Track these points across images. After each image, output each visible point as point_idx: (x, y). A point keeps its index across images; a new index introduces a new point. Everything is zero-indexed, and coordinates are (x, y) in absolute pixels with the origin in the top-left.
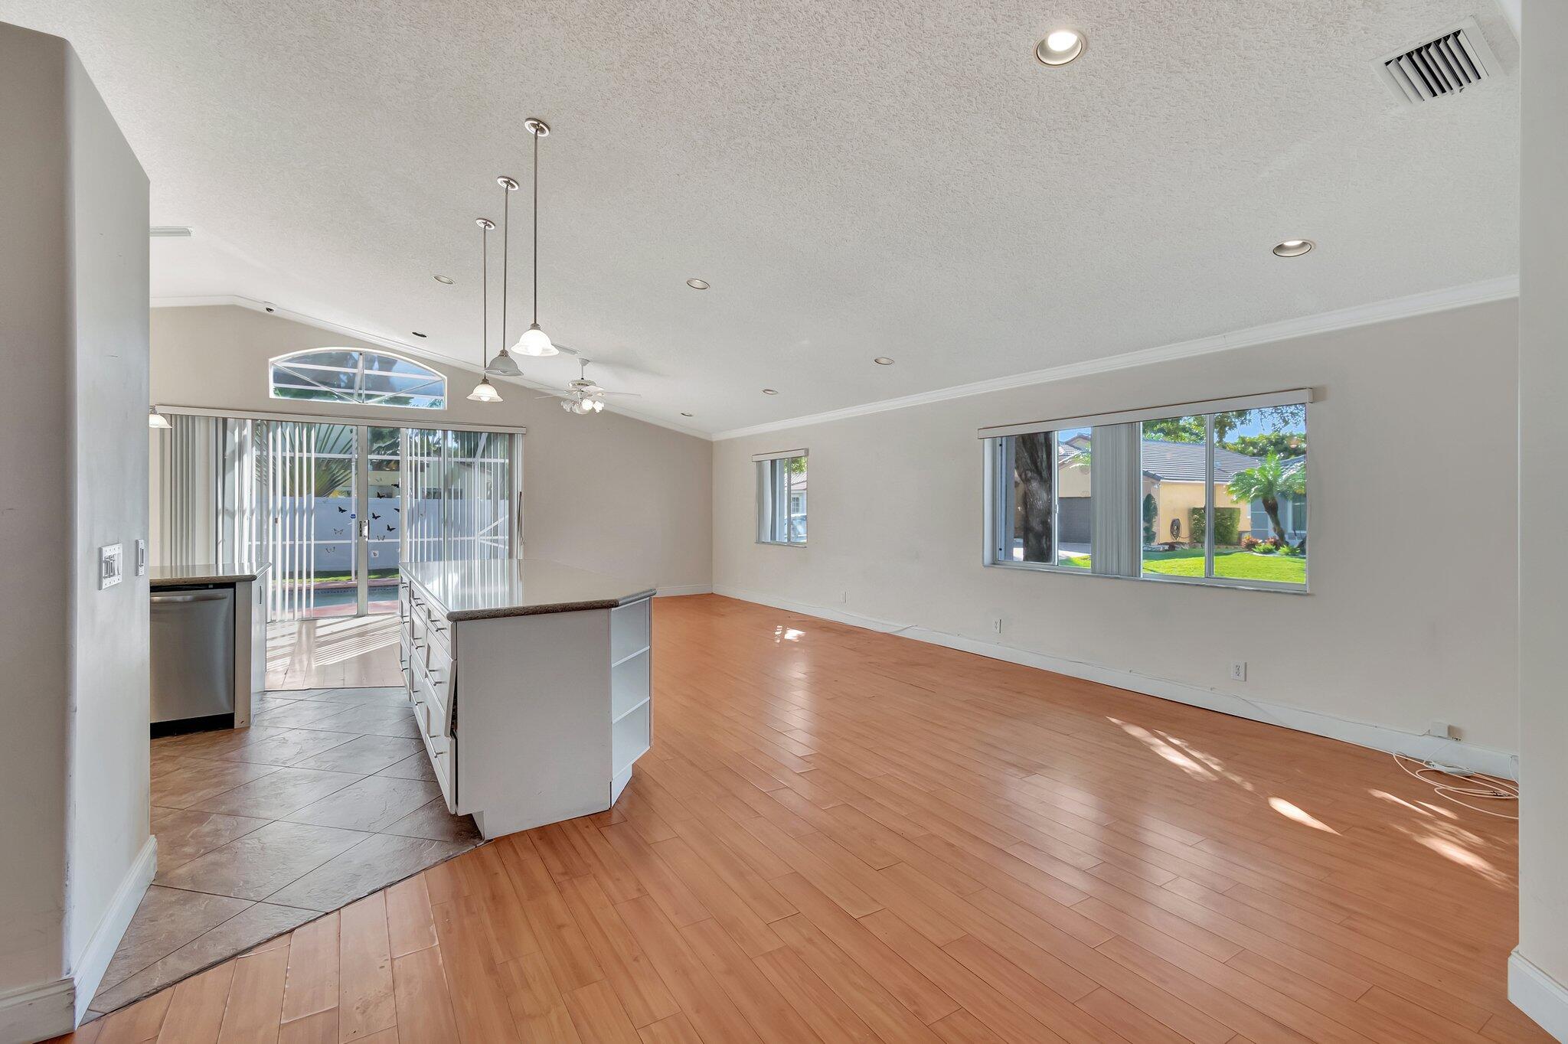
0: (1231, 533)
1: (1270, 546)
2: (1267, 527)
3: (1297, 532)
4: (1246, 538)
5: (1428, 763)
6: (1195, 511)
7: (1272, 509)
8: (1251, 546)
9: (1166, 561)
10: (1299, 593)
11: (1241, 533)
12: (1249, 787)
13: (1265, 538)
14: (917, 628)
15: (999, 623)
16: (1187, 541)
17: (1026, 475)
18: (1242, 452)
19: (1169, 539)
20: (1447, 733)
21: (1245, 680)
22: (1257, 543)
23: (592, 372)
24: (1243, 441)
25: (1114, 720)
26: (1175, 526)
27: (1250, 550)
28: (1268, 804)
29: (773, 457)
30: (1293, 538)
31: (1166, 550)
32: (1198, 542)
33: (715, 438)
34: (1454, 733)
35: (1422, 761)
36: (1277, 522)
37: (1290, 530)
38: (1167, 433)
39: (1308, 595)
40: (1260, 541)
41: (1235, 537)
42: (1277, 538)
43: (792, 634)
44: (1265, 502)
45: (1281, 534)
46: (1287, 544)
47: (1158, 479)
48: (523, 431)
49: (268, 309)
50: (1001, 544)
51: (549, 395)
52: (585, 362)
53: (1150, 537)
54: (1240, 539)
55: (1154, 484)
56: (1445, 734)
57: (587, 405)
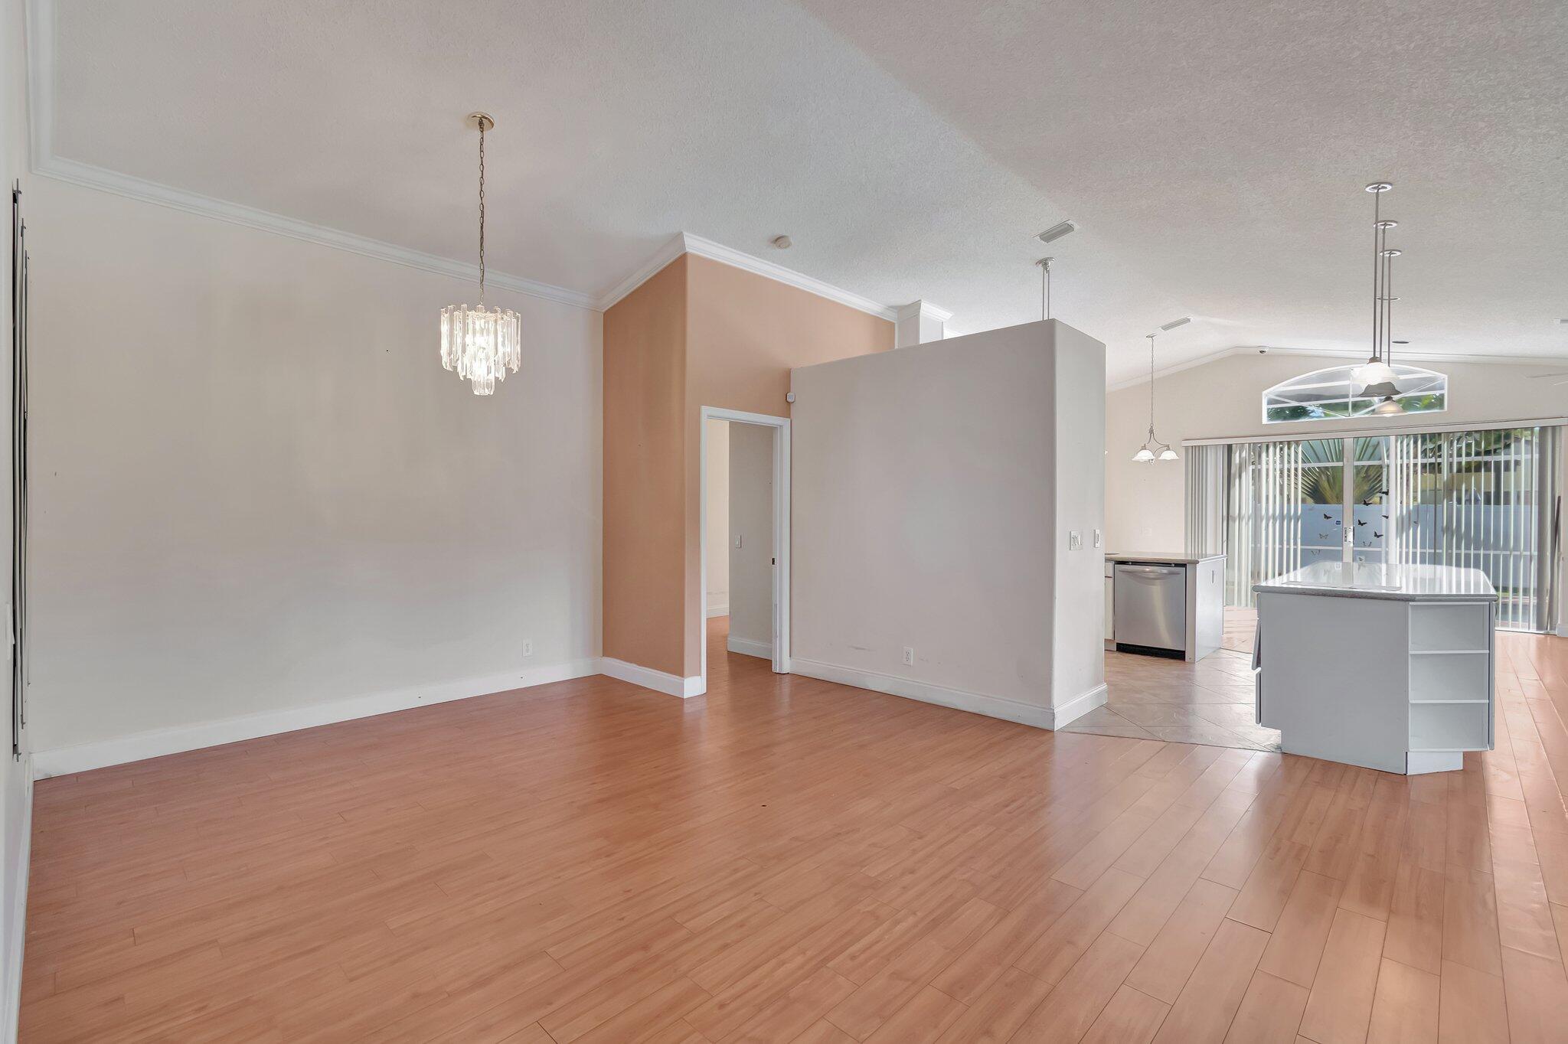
49: (1261, 352)
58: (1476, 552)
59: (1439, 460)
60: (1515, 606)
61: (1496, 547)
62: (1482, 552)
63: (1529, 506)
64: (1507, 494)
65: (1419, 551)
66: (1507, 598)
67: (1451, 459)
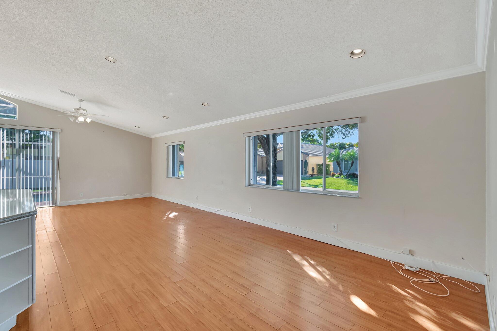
0: (328, 171)
1: (338, 175)
2: (337, 170)
3: (345, 171)
4: (332, 173)
5: (403, 265)
6: (318, 165)
7: (339, 164)
8: (333, 175)
9: (310, 180)
10: (356, 197)
11: (331, 171)
12: (341, 288)
13: (337, 173)
14: (222, 210)
15: (251, 208)
16: (316, 174)
17: (267, 152)
18: (331, 148)
19: (311, 174)
20: (409, 253)
21: (337, 231)
22: (335, 174)
23: (84, 105)
24: (331, 144)
25: (289, 251)
26: (313, 169)
27: (333, 176)
28: (349, 299)
29: (173, 144)
30: (344, 173)
31: (311, 177)
32: (319, 174)
33: (153, 137)
34: (411, 253)
35: (401, 264)
36: (340, 168)
37: (343, 170)
38: (311, 141)
39: (359, 198)
40: (336, 174)
41: (329, 172)
42: (340, 173)
43: (173, 215)
44: (337, 162)
45: (341, 172)
46: (343, 174)
47: (308, 155)
48: (60, 130)
50: (252, 177)
51: (67, 114)
52: (81, 101)
53: (306, 173)
54: (330, 173)
55: (307, 156)
56: (409, 254)
57: (81, 119)
58: (27, 177)
59: (14, 142)
60: (45, 194)
61: (34, 175)
62: (29, 177)
63: (49, 161)
64: (42, 157)
65: (5, 177)
66: (42, 192)
67: (19, 143)
